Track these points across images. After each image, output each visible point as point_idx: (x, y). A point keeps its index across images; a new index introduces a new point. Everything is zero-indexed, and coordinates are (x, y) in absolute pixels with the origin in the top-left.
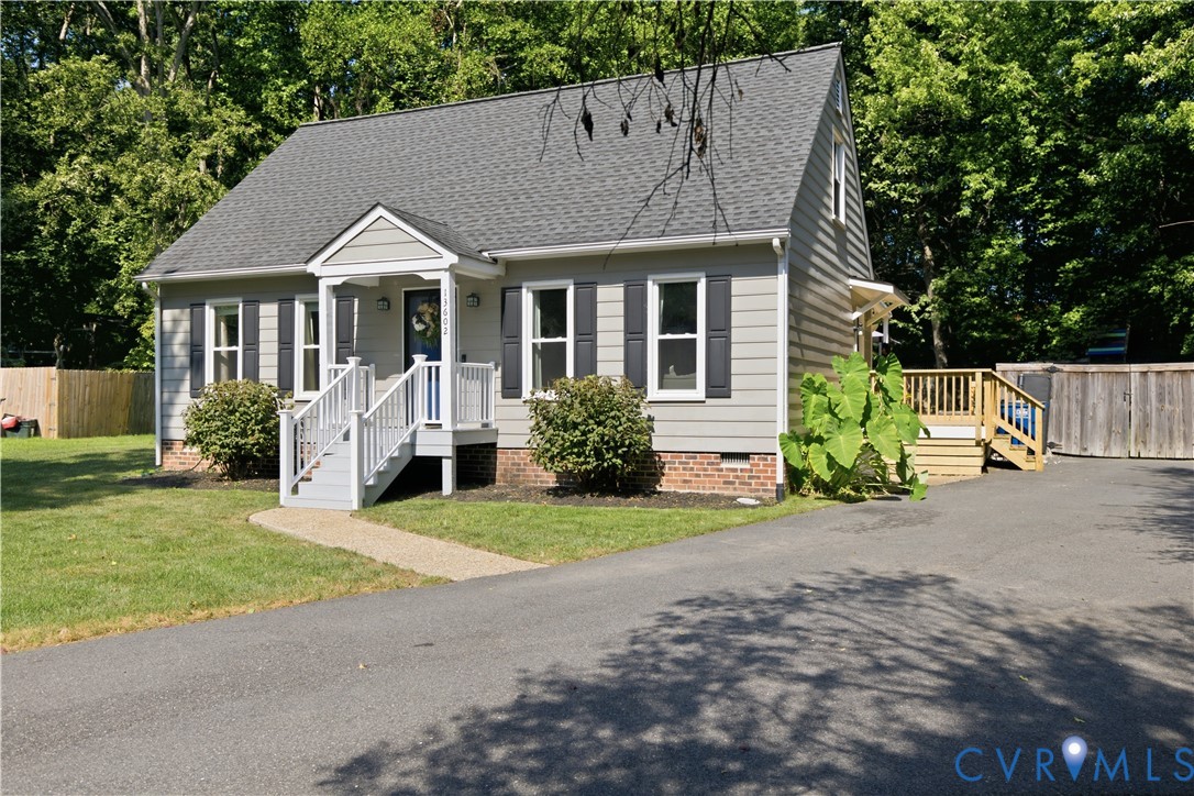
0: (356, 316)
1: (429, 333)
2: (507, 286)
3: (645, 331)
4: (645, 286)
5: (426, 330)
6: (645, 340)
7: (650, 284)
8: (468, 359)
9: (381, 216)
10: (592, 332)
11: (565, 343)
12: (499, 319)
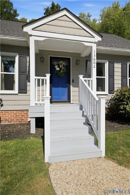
1: (61, 71)
2: (87, 60)
3: (127, 76)
4: (127, 64)
5: (60, 71)
6: (127, 79)
7: (128, 64)
8: (75, 81)
9: (65, 15)
10: (114, 76)
11: (105, 78)
12: (85, 69)
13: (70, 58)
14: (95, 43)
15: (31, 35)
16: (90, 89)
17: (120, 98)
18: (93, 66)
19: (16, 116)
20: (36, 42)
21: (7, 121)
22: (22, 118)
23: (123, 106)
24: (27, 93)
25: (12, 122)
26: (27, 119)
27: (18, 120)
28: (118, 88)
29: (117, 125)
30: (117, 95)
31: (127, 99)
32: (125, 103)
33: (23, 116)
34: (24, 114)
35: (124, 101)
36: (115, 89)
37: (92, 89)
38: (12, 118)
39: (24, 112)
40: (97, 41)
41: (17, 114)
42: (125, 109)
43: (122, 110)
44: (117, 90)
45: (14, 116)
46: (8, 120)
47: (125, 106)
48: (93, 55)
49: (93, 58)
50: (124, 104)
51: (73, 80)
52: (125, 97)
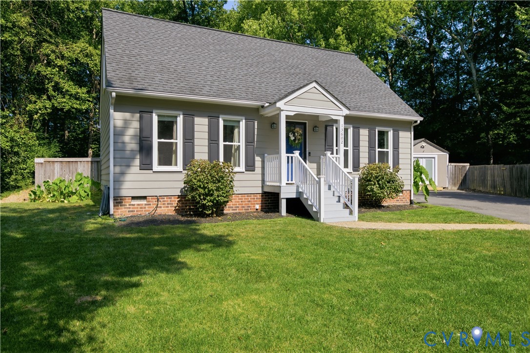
0: (256, 130)
1: (297, 142)
2: (328, 124)
3: (375, 147)
4: (375, 131)
5: (295, 140)
6: (375, 151)
7: (377, 130)
8: (311, 154)
9: (314, 87)
10: (359, 146)
11: (348, 150)
12: (324, 138)
13: (306, 123)
14: (342, 116)
15: (283, 110)
16: (337, 164)
17: (367, 177)
18: (341, 142)
19: (241, 202)
20: (287, 117)
21: (231, 209)
22: (249, 204)
23: (370, 187)
24: (254, 171)
25: (236, 210)
26: (254, 206)
27: (243, 207)
28: (365, 164)
29: (363, 210)
30: (364, 174)
31: (374, 179)
32: (373, 183)
33: (249, 201)
34: (251, 199)
35: (371, 181)
36: (361, 166)
37: (339, 163)
38: (237, 205)
39: (251, 196)
40: (345, 115)
41: (242, 199)
42: (372, 190)
43: (369, 191)
44: (364, 167)
45: (239, 202)
46: (232, 207)
47: (372, 186)
48: (341, 130)
49: (341, 133)
50: (371, 185)
51: (309, 153)
52: (372, 176)
